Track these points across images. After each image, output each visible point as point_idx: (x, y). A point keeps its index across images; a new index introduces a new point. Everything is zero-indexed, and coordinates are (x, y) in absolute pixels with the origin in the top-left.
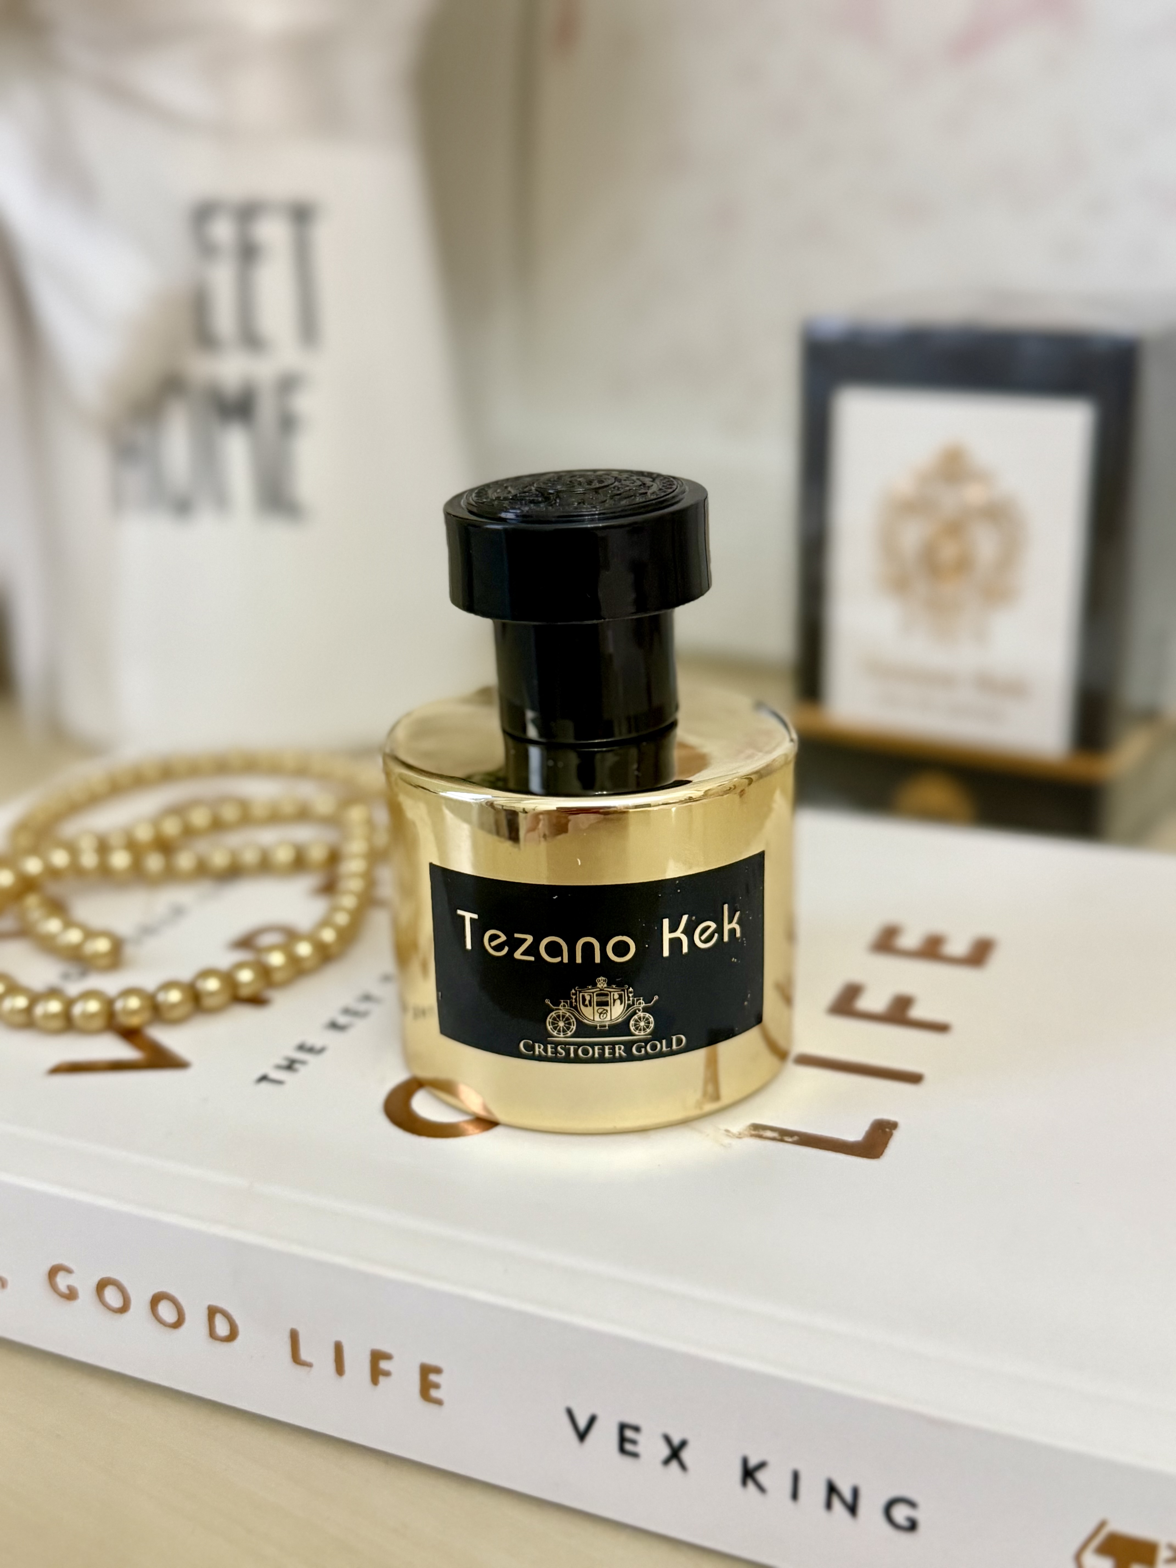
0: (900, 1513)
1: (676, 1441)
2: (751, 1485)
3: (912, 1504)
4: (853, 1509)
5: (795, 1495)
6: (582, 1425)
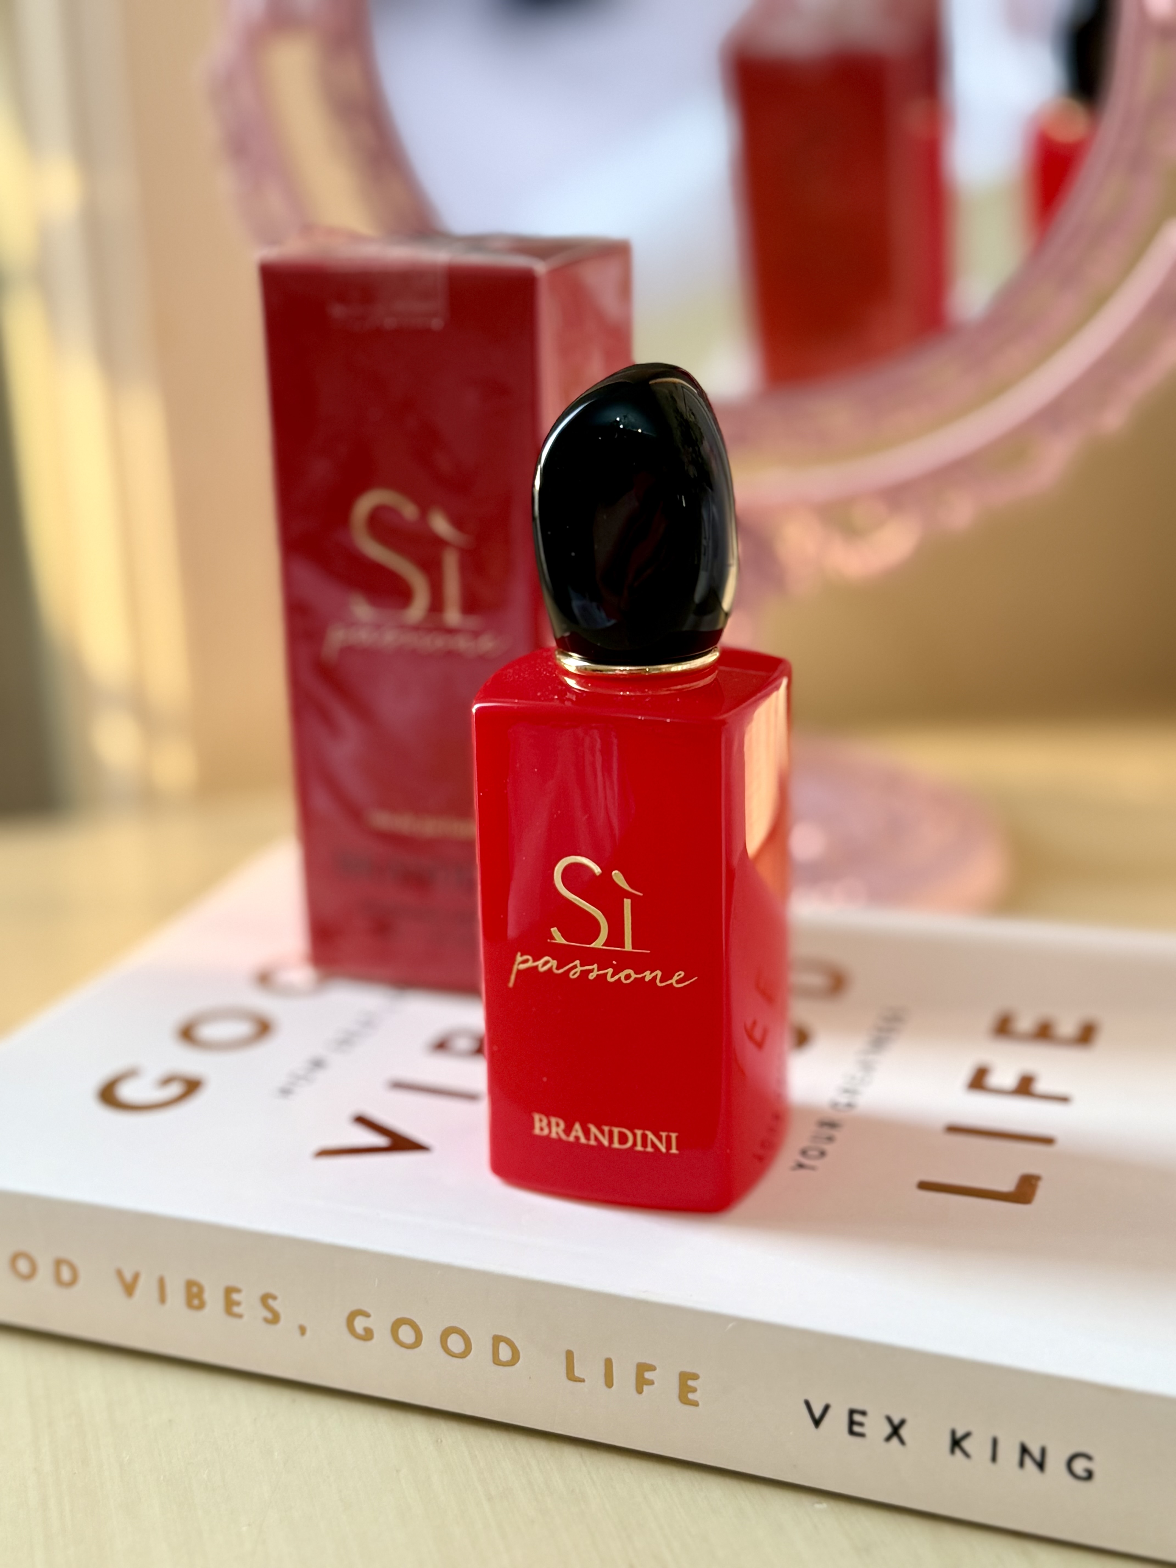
0: (1080, 1466)
1: (896, 1421)
2: (958, 1452)
3: (1089, 1457)
4: (1041, 1465)
5: (994, 1458)
6: (817, 1413)
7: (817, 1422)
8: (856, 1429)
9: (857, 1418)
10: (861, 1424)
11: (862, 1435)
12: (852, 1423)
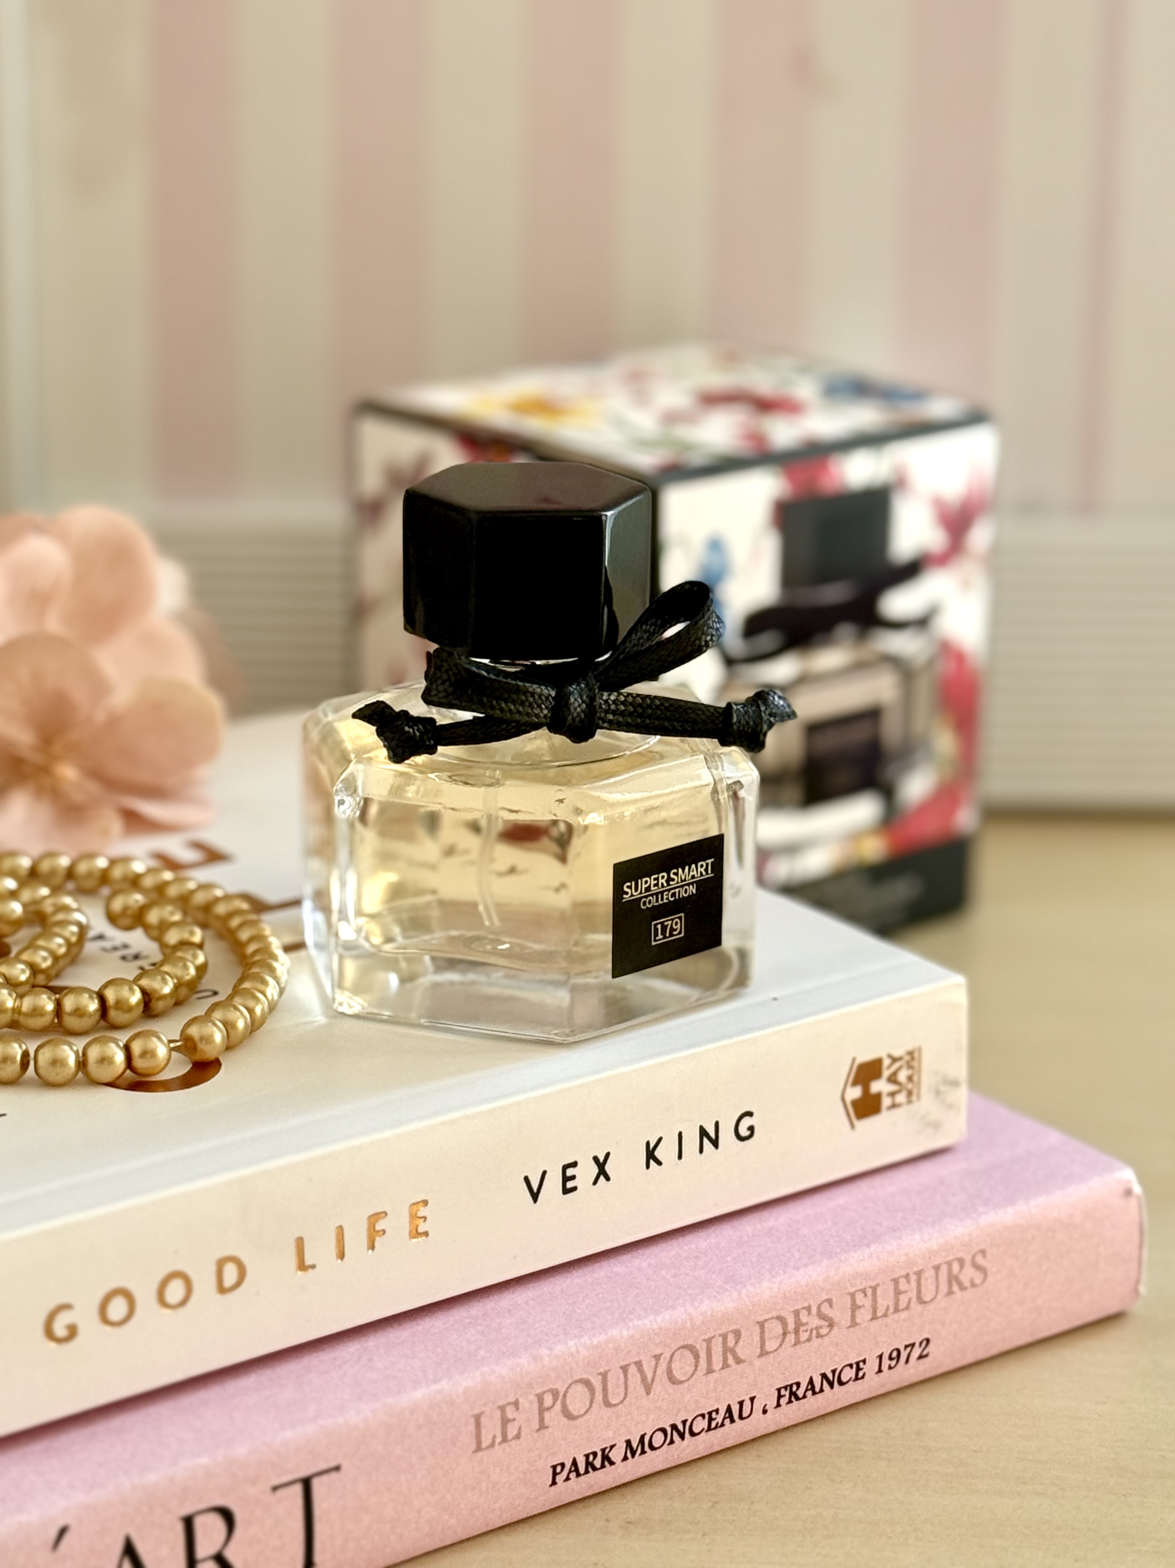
0: (744, 1127)
1: (601, 1158)
2: (652, 1163)
3: (749, 1114)
4: (716, 1142)
5: (680, 1157)
6: (535, 1188)
7: (535, 1196)
8: (570, 1185)
9: (570, 1172)
10: (573, 1178)
11: (574, 1189)
12: (566, 1179)
